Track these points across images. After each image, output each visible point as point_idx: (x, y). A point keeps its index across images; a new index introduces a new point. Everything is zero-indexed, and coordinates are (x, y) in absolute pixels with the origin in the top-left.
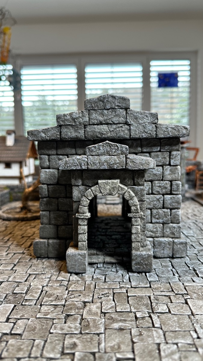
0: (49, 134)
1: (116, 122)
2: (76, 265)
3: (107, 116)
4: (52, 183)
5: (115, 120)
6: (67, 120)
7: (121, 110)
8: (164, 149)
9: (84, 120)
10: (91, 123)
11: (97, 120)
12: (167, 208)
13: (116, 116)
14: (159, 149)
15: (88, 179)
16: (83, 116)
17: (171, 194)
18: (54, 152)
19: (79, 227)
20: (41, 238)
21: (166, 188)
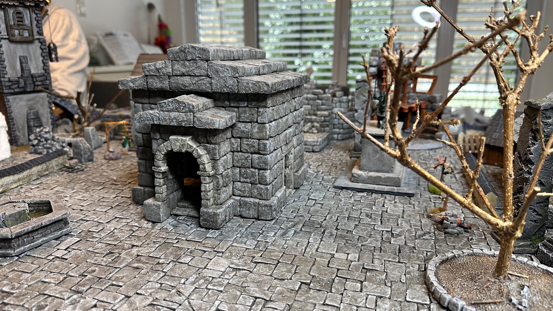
0: (137, 83)
1: (197, 74)
2: (152, 214)
3: (188, 67)
4: (145, 132)
5: (197, 72)
6: (152, 70)
7: (202, 62)
8: (251, 105)
9: (167, 71)
10: (174, 74)
11: (179, 71)
12: (255, 168)
13: (199, 67)
14: (246, 105)
15: (165, 133)
16: (166, 67)
17: (259, 153)
18: (146, 101)
19: (155, 179)
20: (140, 185)
21: (254, 147)
